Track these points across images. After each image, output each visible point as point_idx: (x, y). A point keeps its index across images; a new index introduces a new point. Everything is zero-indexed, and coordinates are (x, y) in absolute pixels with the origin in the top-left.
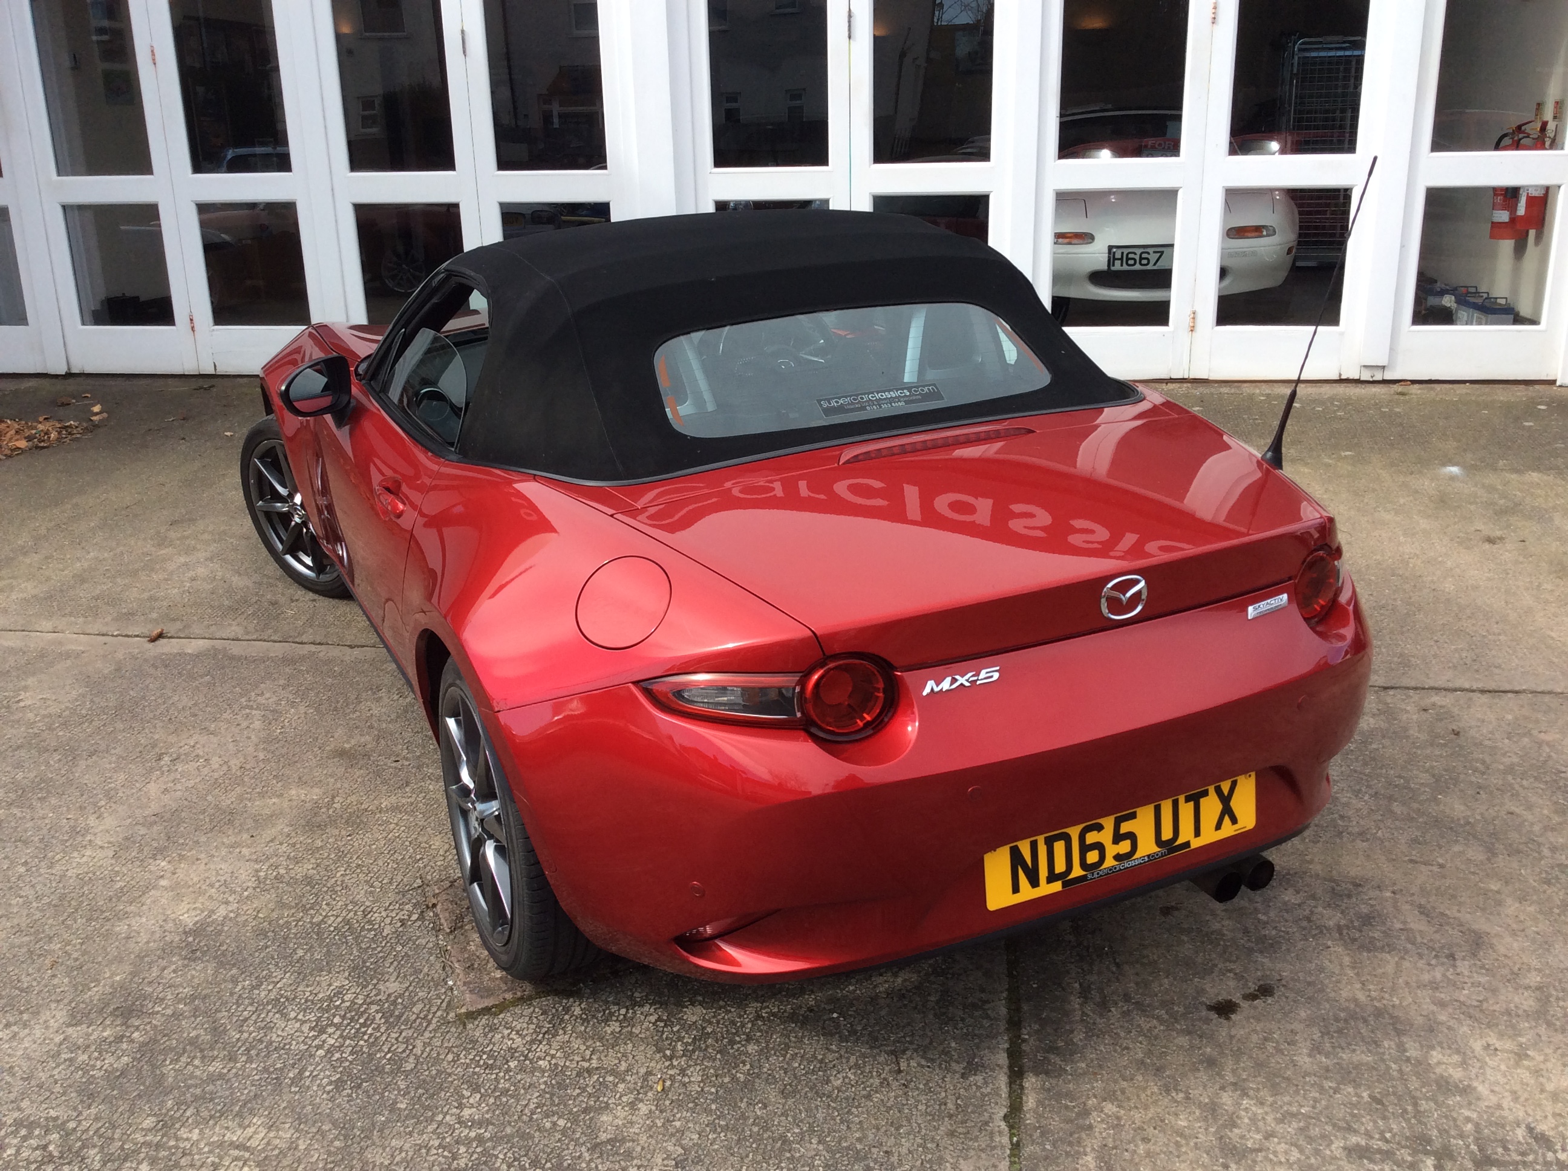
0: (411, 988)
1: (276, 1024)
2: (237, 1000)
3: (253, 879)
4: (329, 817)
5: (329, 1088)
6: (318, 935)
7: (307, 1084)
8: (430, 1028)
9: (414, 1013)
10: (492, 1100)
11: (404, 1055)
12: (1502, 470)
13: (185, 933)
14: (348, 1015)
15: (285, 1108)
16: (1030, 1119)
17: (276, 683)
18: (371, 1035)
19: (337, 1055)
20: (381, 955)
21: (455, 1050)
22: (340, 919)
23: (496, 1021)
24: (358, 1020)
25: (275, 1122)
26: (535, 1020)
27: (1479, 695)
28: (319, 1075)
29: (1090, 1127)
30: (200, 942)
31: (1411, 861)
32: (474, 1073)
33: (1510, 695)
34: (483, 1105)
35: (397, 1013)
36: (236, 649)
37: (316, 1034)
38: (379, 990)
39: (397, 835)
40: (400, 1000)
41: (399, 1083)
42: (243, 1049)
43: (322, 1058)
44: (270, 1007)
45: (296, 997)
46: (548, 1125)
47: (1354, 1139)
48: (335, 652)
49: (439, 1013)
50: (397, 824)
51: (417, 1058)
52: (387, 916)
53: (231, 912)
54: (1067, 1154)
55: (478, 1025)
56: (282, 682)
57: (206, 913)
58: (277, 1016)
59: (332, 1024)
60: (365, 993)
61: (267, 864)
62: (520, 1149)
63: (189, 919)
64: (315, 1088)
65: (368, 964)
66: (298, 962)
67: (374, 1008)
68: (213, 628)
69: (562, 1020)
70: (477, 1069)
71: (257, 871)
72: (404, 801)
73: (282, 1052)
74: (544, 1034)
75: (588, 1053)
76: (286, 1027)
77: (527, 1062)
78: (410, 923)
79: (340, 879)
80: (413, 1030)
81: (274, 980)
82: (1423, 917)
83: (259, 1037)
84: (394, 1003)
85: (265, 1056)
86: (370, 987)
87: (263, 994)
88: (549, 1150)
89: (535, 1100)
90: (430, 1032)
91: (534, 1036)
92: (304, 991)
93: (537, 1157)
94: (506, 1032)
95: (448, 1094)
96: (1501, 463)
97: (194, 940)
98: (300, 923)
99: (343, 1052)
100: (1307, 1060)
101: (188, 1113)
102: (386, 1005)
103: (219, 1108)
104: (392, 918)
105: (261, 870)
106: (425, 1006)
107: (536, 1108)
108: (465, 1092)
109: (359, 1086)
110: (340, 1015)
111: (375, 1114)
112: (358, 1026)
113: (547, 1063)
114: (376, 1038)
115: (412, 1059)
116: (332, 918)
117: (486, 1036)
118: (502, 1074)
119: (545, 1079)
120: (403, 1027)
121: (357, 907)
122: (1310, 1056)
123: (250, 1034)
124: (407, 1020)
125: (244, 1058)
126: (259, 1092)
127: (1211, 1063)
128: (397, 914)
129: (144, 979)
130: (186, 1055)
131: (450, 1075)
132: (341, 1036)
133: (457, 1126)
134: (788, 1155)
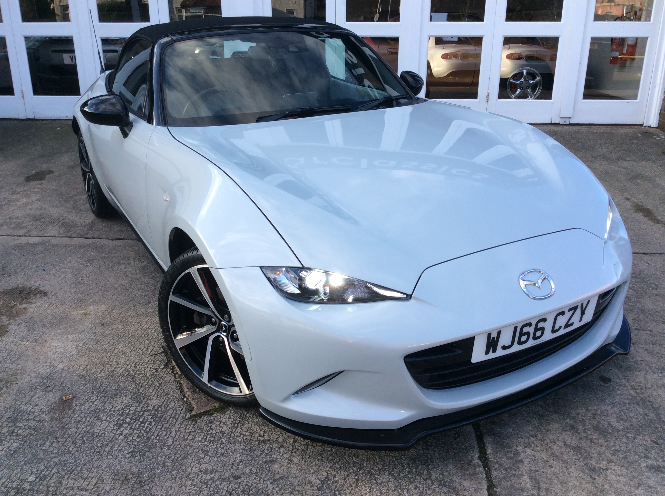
0: (165, 403)
1: (96, 423)
2: (74, 412)
3: (75, 350)
4: (111, 319)
5: (128, 456)
6: (112, 377)
7: (116, 454)
8: (178, 423)
9: (168, 415)
10: (216, 459)
11: (166, 437)
12: (629, 161)
13: (43, 378)
14: (134, 418)
15: (105, 468)
16: (491, 458)
17: (77, 257)
18: (147, 428)
19: (130, 439)
20: (147, 386)
21: (193, 433)
22: (124, 369)
23: (212, 418)
24: (139, 420)
25: (101, 475)
26: (232, 417)
27: (644, 255)
28: (122, 449)
29: (522, 461)
30: (51, 382)
31: (636, 329)
32: (205, 445)
33: (657, 255)
34: (212, 462)
35: (159, 415)
36: (55, 241)
37: (118, 428)
38: (149, 404)
39: (147, 327)
40: (160, 409)
41: (165, 452)
42: (79, 437)
43: (122, 440)
44: (91, 415)
45: (105, 409)
46: (248, 471)
47: (650, 462)
48: (105, 242)
49: (181, 415)
50: (147, 322)
51: (173, 438)
52: (148, 367)
53: (65, 367)
54: (514, 475)
55: (202, 421)
56: (79, 256)
57: (52, 368)
58: (96, 419)
59: (126, 422)
60: (141, 406)
61: (82, 343)
62: (235, 484)
63: (44, 372)
64: (120, 456)
65: (141, 391)
66: (104, 391)
67: (146, 414)
68: (42, 232)
69: (246, 416)
70: (206, 443)
71: (77, 346)
72: (149, 311)
73: (101, 438)
74: (238, 424)
75: (262, 433)
76: (101, 424)
77: (231, 438)
78: (159, 370)
79: (121, 349)
80: (169, 424)
81: (92, 400)
82: (650, 354)
83: (87, 431)
84: (157, 410)
85: (91, 440)
86: (144, 403)
87: (87, 408)
88: (250, 484)
89: (239, 458)
90: (178, 425)
91: (233, 425)
92: (109, 406)
93: (244, 488)
94: (218, 423)
95: (192, 457)
96: (628, 158)
97: (47, 381)
98: (103, 372)
99: (133, 437)
100: (617, 424)
101: (53, 472)
102: (153, 412)
103: (70, 469)
104: (150, 368)
105: (79, 345)
106: (173, 411)
107: (240, 462)
108: (201, 455)
109: (144, 454)
110: (129, 418)
111: (154, 469)
112: (139, 423)
113: (241, 438)
114: (150, 429)
115: (170, 439)
116: (119, 369)
117: (207, 425)
118: (219, 445)
119: (242, 447)
120: (163, 423)
121: (131, 363)
122: (618, 422)
123: (83, 429)
124: (165, 419)
125: (80, 442)
126: (90, 460)
127: (572, 428)
128: (153, 366)
129: (22, 402)
130: (48, 441)
131: (192, 446)
132: (131, 428)
133: (199, 473)
134: (374, 482)
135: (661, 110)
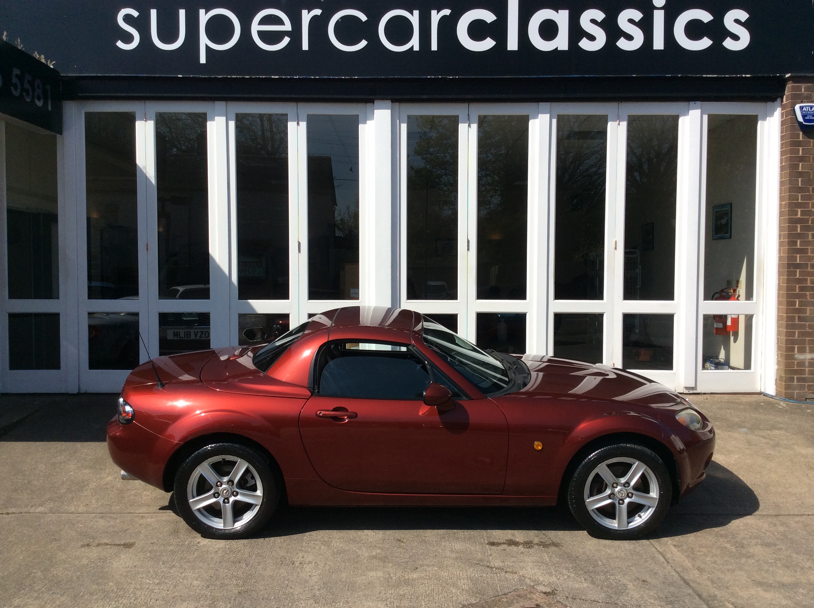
4: (395, 582)
12: (763, 430)
135: (776, 380)
